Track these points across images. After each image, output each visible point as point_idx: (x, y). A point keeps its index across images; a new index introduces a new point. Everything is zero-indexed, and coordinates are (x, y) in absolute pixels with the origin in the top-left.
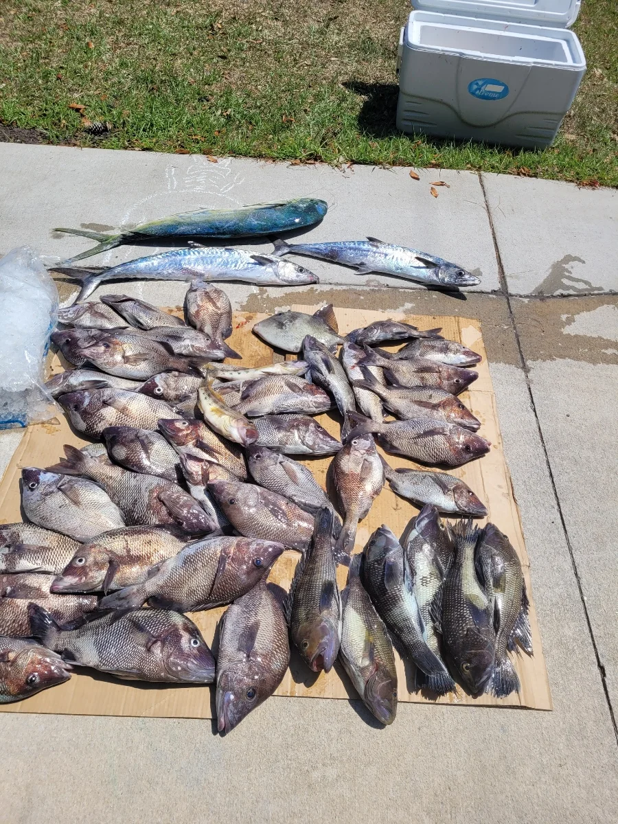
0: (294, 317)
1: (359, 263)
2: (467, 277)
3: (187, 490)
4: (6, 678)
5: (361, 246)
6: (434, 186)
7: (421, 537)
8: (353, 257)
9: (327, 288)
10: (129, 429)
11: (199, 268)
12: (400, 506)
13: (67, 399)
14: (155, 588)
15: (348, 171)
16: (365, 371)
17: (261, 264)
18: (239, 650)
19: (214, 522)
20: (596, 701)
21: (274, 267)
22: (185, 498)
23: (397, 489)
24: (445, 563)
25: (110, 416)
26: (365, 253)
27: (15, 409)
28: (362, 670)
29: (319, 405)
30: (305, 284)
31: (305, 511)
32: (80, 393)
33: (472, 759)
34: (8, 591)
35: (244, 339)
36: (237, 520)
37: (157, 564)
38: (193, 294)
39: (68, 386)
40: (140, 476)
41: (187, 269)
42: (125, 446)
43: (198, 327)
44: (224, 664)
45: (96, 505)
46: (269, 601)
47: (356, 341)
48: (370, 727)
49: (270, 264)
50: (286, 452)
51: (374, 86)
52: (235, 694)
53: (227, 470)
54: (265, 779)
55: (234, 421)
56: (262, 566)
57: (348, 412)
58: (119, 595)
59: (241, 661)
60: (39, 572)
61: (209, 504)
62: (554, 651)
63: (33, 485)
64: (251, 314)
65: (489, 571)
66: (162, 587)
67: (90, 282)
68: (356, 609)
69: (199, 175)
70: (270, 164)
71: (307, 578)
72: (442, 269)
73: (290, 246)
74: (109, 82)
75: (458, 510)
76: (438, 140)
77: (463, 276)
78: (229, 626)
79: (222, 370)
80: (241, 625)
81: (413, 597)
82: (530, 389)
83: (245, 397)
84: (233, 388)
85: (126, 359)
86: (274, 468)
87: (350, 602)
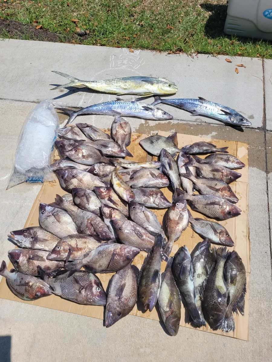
0: (158, 138)
1: (193, 110)
2: (245, 121)
3: (103, 220)
4: (28, 292)
5: (195, 102)
6: (238, 67)
7: (200, 255)
8: (191, 107)
9: (176, 122)
10: (82, 190)
11: (119, 110)
12: (194, 236)
13: (59, 173)
14: (86, 262)
15: (195, 57)
16: (187, 169)
17: (147, 110)
18: (116, 296)
19: (112, 235)
20: (270, 340)
21: (152, 112)
22: (102, 224)
23: (194, 228)
24: (210, 268)
25: (75, 183)
26: (196, 106)
27: (39, 175)
28: (166, 312)
29: (163, 184)
30: (166, 120)
31: (151, 235)
32: (64, 171)
33: (208, 356)
34: (31, 257)
35: (135, 147)
36: (122, 237)
37: (88, 252)
38: (114, 125)
39: (60, 167)
40: (85, 212)
41: (114, 111)
42: (79, 198)
43: (116, 140)
44: (110, 300)
45: (67, 223)
46: (131, 273)
47: (186, 152)
48: (166, 334)
49: (151, 110)
50: (147, 206)
51: (216, 6)
52: (112, 314)
53: (120, 212)
54: (121, 348)
55: (125, 191)
56: (129, 259)
57: (177, 189)
58: (72, 263)
59: (116, 301)
60: (43, 250)
61: (111, 227)
62: (255, 314)
63: (43, 212)
64: (140, 135)
65: (229, 275)
66: (89, 262)
67: (73, 115)
68: (167, 284)
69: (125, 59)
70: (158, 54)
71: (148, 266)
72: (233, 116)
73: (161, 100)
74: (90, 7)
75: (220, 242)
76: (244, 39)
77: (243, 121)
78: (113, 283)
79: (124, 163)
80: (118, 284)
81: (193, 282)
82: (267, 182)
83: (132, 178)
84: (127, 173)
85: (83, 156)
86: (140, 214)
87: (165, 280)
